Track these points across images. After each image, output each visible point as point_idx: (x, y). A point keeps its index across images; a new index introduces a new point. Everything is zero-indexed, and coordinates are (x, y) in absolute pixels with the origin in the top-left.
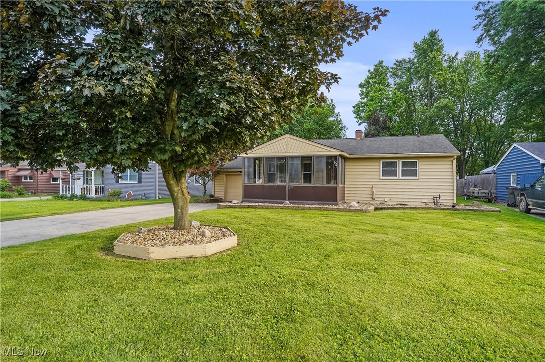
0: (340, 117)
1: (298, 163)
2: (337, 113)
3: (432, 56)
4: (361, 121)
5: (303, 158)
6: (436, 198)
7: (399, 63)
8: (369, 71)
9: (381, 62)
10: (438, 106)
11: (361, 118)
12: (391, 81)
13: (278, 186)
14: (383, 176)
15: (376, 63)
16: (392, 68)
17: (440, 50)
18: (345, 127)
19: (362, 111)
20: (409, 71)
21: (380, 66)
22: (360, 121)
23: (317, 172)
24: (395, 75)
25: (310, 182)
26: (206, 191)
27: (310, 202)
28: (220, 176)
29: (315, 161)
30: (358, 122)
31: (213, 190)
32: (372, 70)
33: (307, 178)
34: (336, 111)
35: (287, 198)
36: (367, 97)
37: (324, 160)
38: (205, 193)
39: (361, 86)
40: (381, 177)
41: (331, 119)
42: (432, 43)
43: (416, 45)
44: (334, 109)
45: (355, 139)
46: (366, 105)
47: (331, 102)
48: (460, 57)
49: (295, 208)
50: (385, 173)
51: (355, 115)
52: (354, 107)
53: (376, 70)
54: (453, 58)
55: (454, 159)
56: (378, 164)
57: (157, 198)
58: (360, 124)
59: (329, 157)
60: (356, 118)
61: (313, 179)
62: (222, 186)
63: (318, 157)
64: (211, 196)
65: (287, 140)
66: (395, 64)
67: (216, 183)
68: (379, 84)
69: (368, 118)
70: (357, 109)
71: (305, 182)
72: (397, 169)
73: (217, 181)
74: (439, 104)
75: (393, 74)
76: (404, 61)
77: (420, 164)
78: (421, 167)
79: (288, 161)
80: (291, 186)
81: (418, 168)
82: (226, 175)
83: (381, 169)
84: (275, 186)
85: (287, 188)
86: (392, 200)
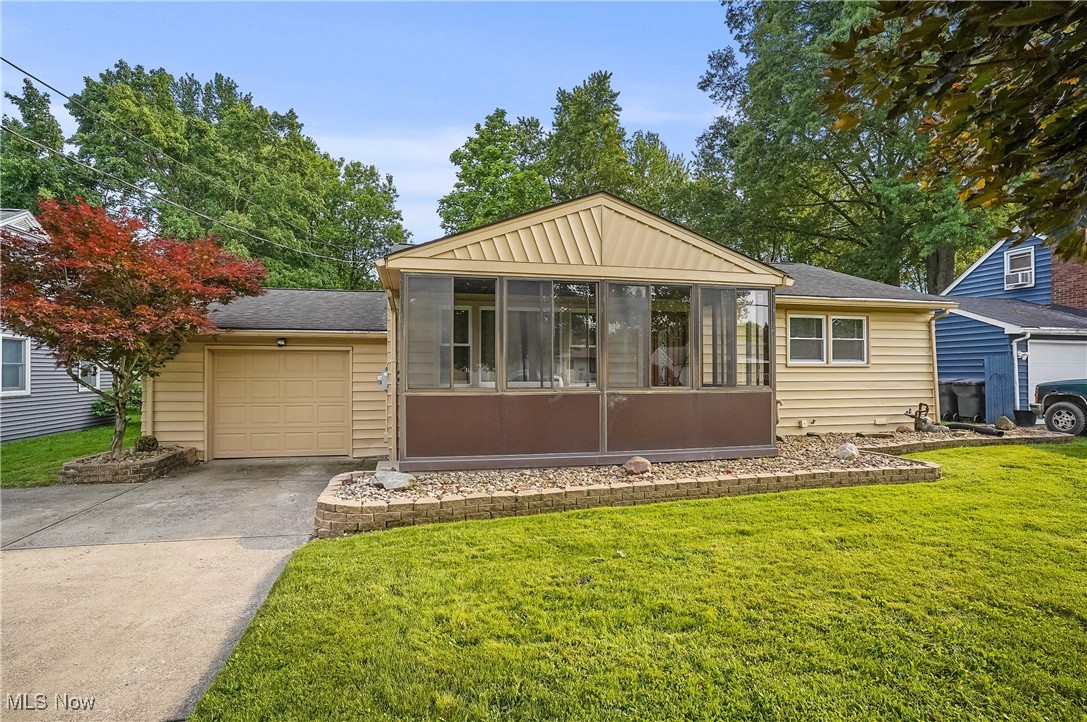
8: (478, 126)
9: (501, 114)
13: (565, 395)
14: (792, 357)
15: (492, 112)
21: (499, 121)
28: (181, 357)
31: (147, 419)
32: (483, 127)
35: (605, 443)
39: (456, 157)
40: (790, 362)
43: (562, 96)
50: (797, 350)
52: (442, 202)
53: (490, 127)
55: (932, 319)
56: (781, 323)
62: (197, 397)
65: (601, 217)
72: (824, 338)
77: (872, 326)
78: (873, 335)
79: (604, 299)
80: (619, 394)
81: (865, 339)
82: (212, 352)
83: (789, 338)
84: (553, 396)
85: (604, 403)
86: (816, 424)
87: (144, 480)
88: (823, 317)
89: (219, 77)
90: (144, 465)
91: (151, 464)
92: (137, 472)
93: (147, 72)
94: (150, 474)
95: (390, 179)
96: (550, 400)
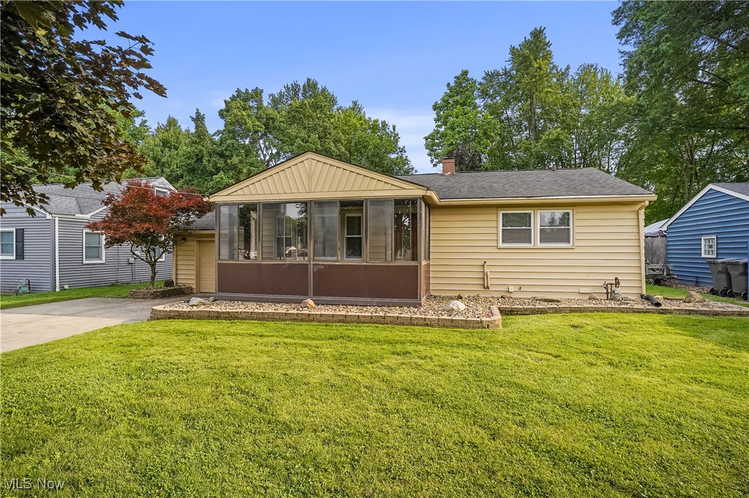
0: (406, 154)
1: (334, 214)
2: (402, 147)
3: (536, 65)
4: (437, 160)
5: (345, 204)
6: (611, 284)
7: (490, 76)
8: (448, 85)
9: (465, 73)
10: (547, 140)
11: (437, 156)
12: (479, 102)
13: (290, 264)
14: (503, 241)
15: (458, 73)
16: (480, 84)
17: (547, 56)
18: (413, 169)
19: (438, 145)
20: (504, 88)
21: (464, 79)
22: (435, 160)
23: (375, 234)
24: (484, 94)
25: (360, 255)
26: (154, 273)
27: (361, 299)
28: (186, 243)
29: (370, 211)
30: (432, 161)
31: (174, 272)
32: (452, 84)
33: (354, 247)
34: (400, 144)
35: (311, 291)
36: (445, 123)
37: (390, 210)
38: (153, 278)
39: (435, 107)
40: (501, 245)
41: (393, 156)
42: (537, 48)
43: (513, 51)
44: (397, 141)
45: (441, 175)
46: (444, 135)
47: (392, 131)
48: (572, 72)
49: (324, 318)
50: (508, 237)
51: (428, 151)
52: (426, 139)
53: (458, 84)
54: (563, 74)
55: (640, 209)
56: (494, 217)
57: (58, 290)
58: (435, 165)
59: (399, 202)
60: (430, 155)
61: (366, 249)
62: (192, 263)
63: (377, 202)
64: (169, 283)
65: (310, 165)
66: (483, 78)
67: (179, 258)
68: (463, 104)
69: (449, 155)
70: (431, 143)
71: (348, 255)
72: (532, 227)
73: (183, 253)
74: (548, 135)
75: (482, 92)
76: (498, 74)
77: (576, 217)
78: (577, 223)
79: (312, 210)
80: (319, 264)
81: (571, 226)
82: (199, 241)
83: (501, 227)
84: (284, 264)
85: (311, 269)
86: (522, 290)
87: (154, 298)
88: (532, 212)
89: (309, 80)
90: (155, 292)
91: (158, 292)
92: (152, 295)
93: (250, 91)
94: (158, 296)
95: (394, 127)
96: (283, 267)
